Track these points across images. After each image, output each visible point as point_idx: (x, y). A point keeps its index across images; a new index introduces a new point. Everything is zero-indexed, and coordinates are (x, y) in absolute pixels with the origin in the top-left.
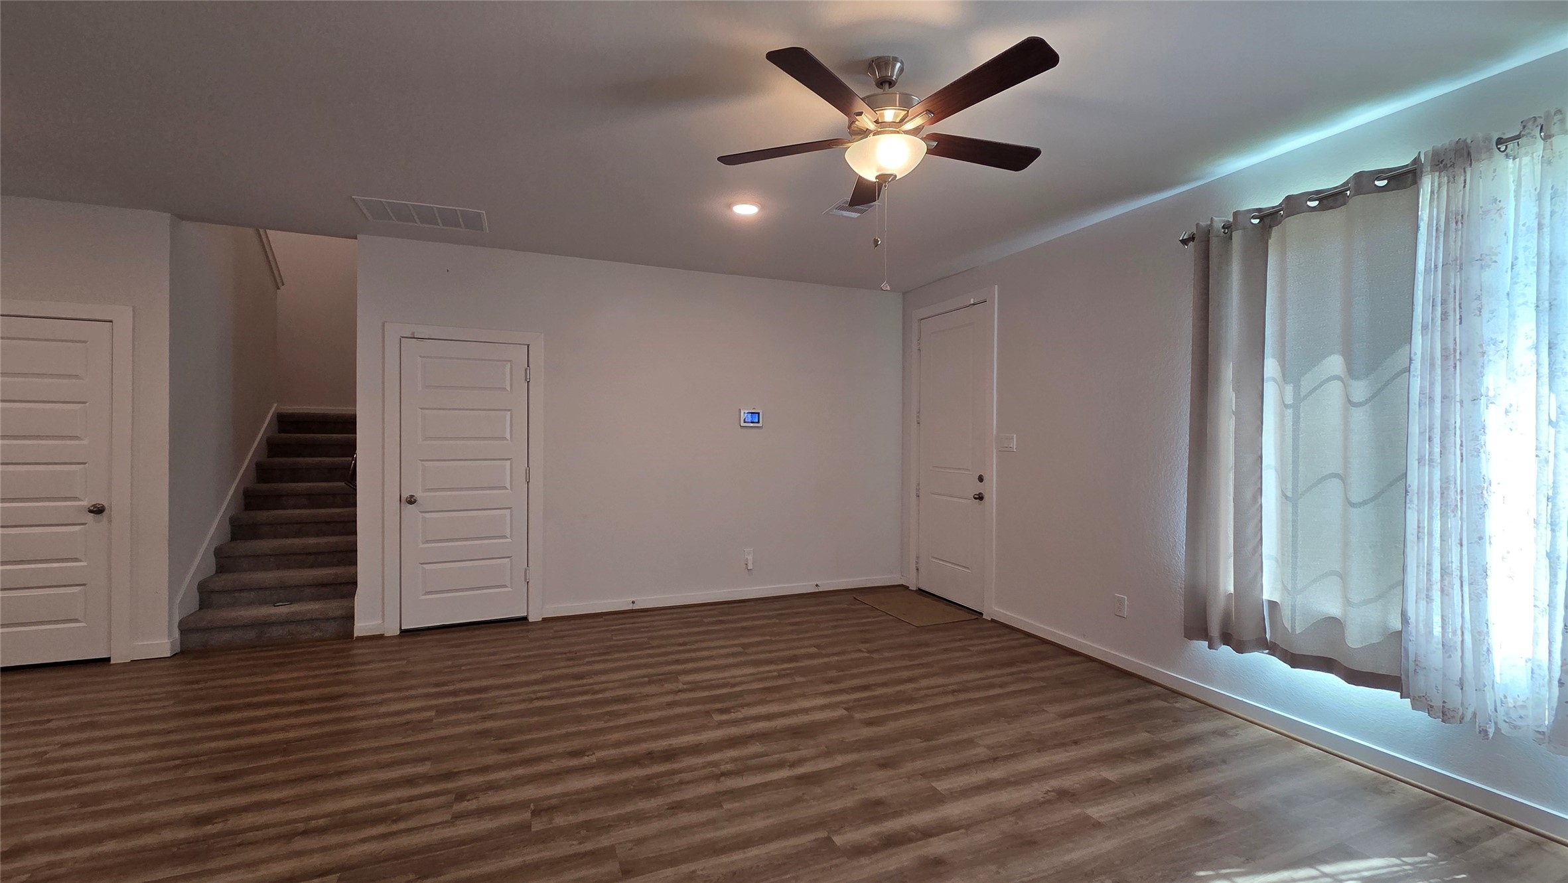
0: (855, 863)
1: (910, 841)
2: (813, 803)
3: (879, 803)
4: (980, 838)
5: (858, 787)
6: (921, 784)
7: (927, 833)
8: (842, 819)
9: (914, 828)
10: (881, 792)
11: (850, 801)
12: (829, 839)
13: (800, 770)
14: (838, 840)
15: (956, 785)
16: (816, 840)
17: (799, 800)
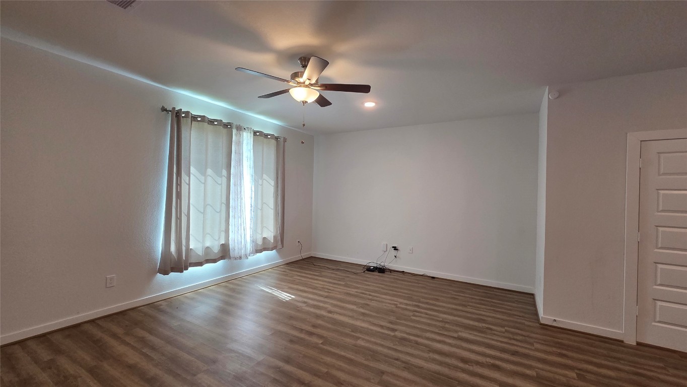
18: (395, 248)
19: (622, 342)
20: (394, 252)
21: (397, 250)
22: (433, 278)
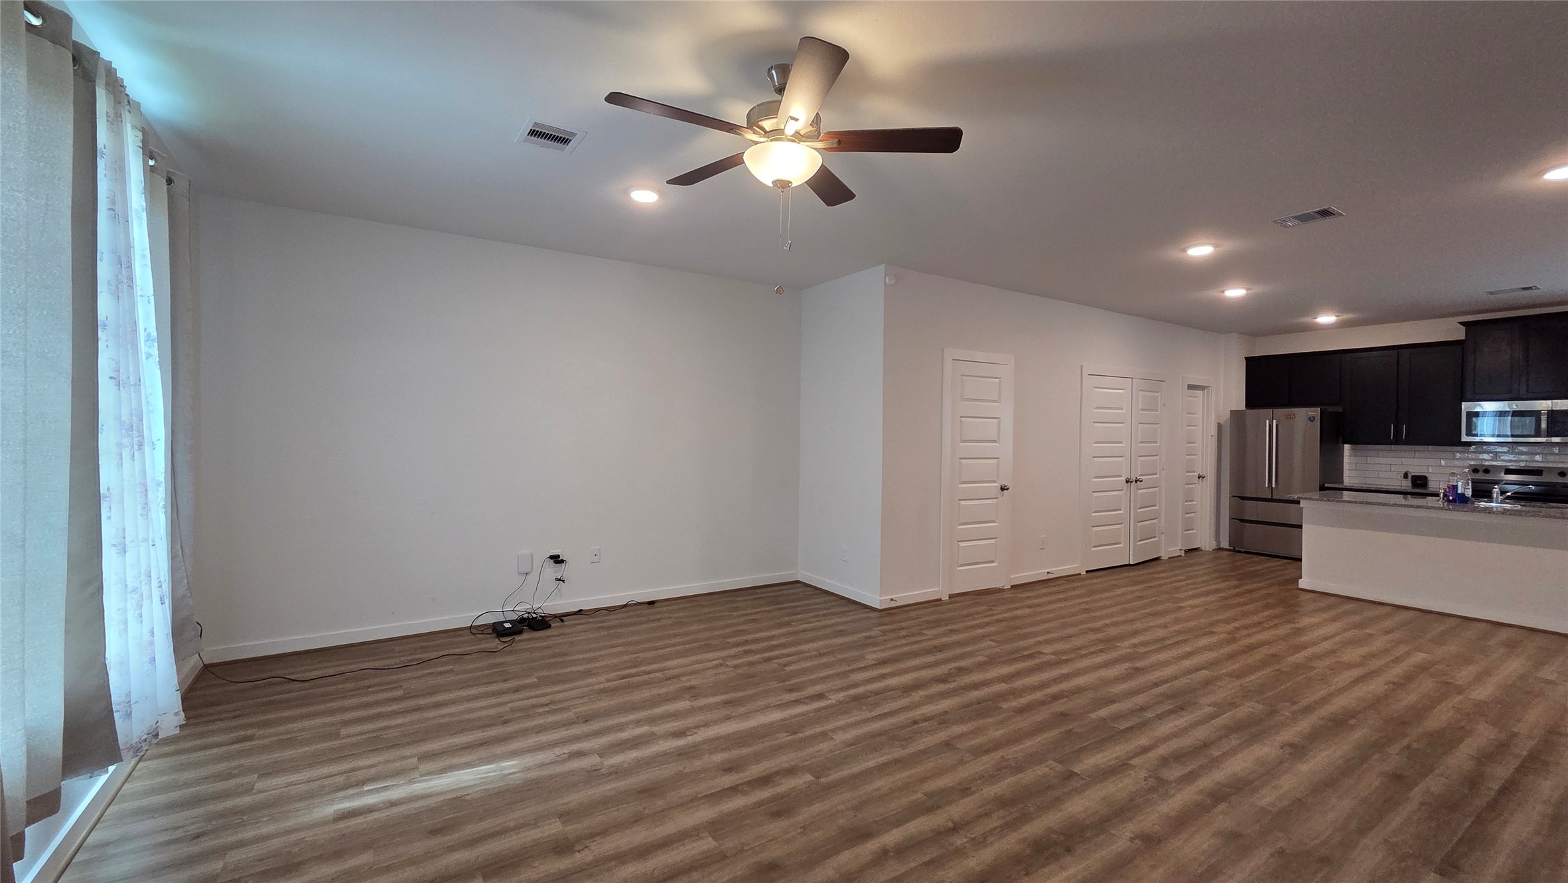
0: (793, 763)
1: (748, 783)
2: (842, 807)
3: (777, 814)
4: (686, 792)
5: (799, 830)
6: (729, 844)
7: (734, 790)
8: (810, 795)
9: (744, 793)
10: (775, 827)
11: (806, 813)
12: (817, 778)
13: (872, 846)
14: (809, 777)
15: (689, 847)
16: (827, 776)
17: (858, 808)
18: (557, 559)
19: (940, 600)
20: (552, 571)
21: (562, 561)
22: (652, 603)
